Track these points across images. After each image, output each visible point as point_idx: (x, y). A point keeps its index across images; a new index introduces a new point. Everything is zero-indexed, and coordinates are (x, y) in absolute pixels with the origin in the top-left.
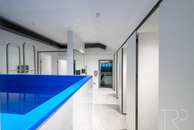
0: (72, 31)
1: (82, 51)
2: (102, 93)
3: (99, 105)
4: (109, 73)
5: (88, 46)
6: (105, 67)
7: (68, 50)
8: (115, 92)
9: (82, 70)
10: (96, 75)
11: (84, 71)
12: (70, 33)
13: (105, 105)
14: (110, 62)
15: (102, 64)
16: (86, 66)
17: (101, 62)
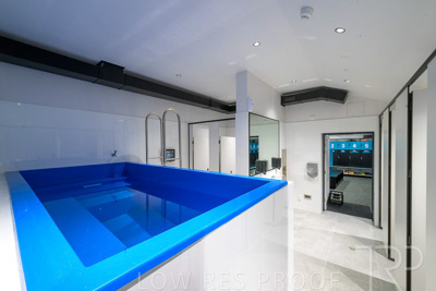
0: (246, 71)
1: (271, 114)
2: (334, 230)
3: (318, 262)
4: (363, 171)
5: (288, 99)
6: (347, 151)
7: (237, 115)
8: (382, 236)
9: (273, 159)
10: (313, 175)
11: (277, 163)
12: (242, 76)
13: (337, 267)
14: (365, 137)
15: (338, 143)
16: (284, 151)
17: (332, 137)
